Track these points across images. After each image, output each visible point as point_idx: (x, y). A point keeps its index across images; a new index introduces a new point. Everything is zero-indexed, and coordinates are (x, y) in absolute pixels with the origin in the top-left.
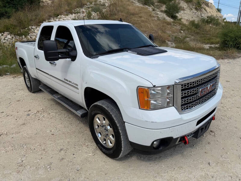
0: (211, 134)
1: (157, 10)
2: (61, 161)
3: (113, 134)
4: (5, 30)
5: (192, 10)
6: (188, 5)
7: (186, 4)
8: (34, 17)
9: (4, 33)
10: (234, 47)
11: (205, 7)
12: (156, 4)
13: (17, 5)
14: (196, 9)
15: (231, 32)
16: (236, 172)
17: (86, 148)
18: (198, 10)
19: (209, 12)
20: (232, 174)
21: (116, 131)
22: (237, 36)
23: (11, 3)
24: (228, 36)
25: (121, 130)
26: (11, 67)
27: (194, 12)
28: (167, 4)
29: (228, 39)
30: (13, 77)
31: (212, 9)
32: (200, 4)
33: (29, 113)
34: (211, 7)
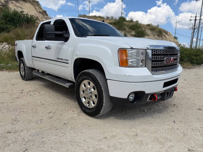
0: (174, 107)
1: (127, 34)
2: (50, 118)
3: (97, 94)
4: (4, 41)
5: (155, 36)
6: (152, 32)
7: (150, 31)
8: (29, 33)
9: (3, 43)
10: (189, 61)
11: (165, 34)
12: (127, 30)
13: (17, 23)
14: (158, 35)
15: (186, 51)
16: (196, 127)
17: (72, 112)
18: (160, 36)
19: (168, 38)
20: (193, 128)
21: (99, 89)
22: (191, 54)
23: (12, 22)
24: (184, 54)
25: (103, 88)
26: (7, 65)
27: (156, 38)
28: (136, 30)
29: (184, 56)
30: (9, 72)
31: (170, 36)
32: (161, 32)
33: (23, 91)
34: (170, 35)
